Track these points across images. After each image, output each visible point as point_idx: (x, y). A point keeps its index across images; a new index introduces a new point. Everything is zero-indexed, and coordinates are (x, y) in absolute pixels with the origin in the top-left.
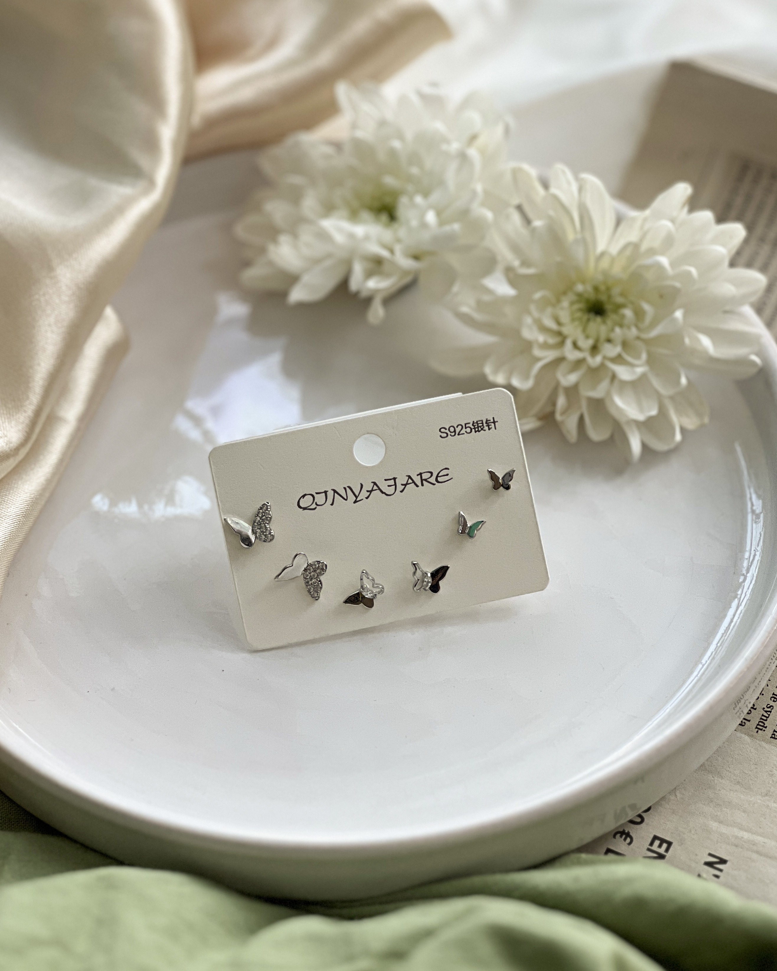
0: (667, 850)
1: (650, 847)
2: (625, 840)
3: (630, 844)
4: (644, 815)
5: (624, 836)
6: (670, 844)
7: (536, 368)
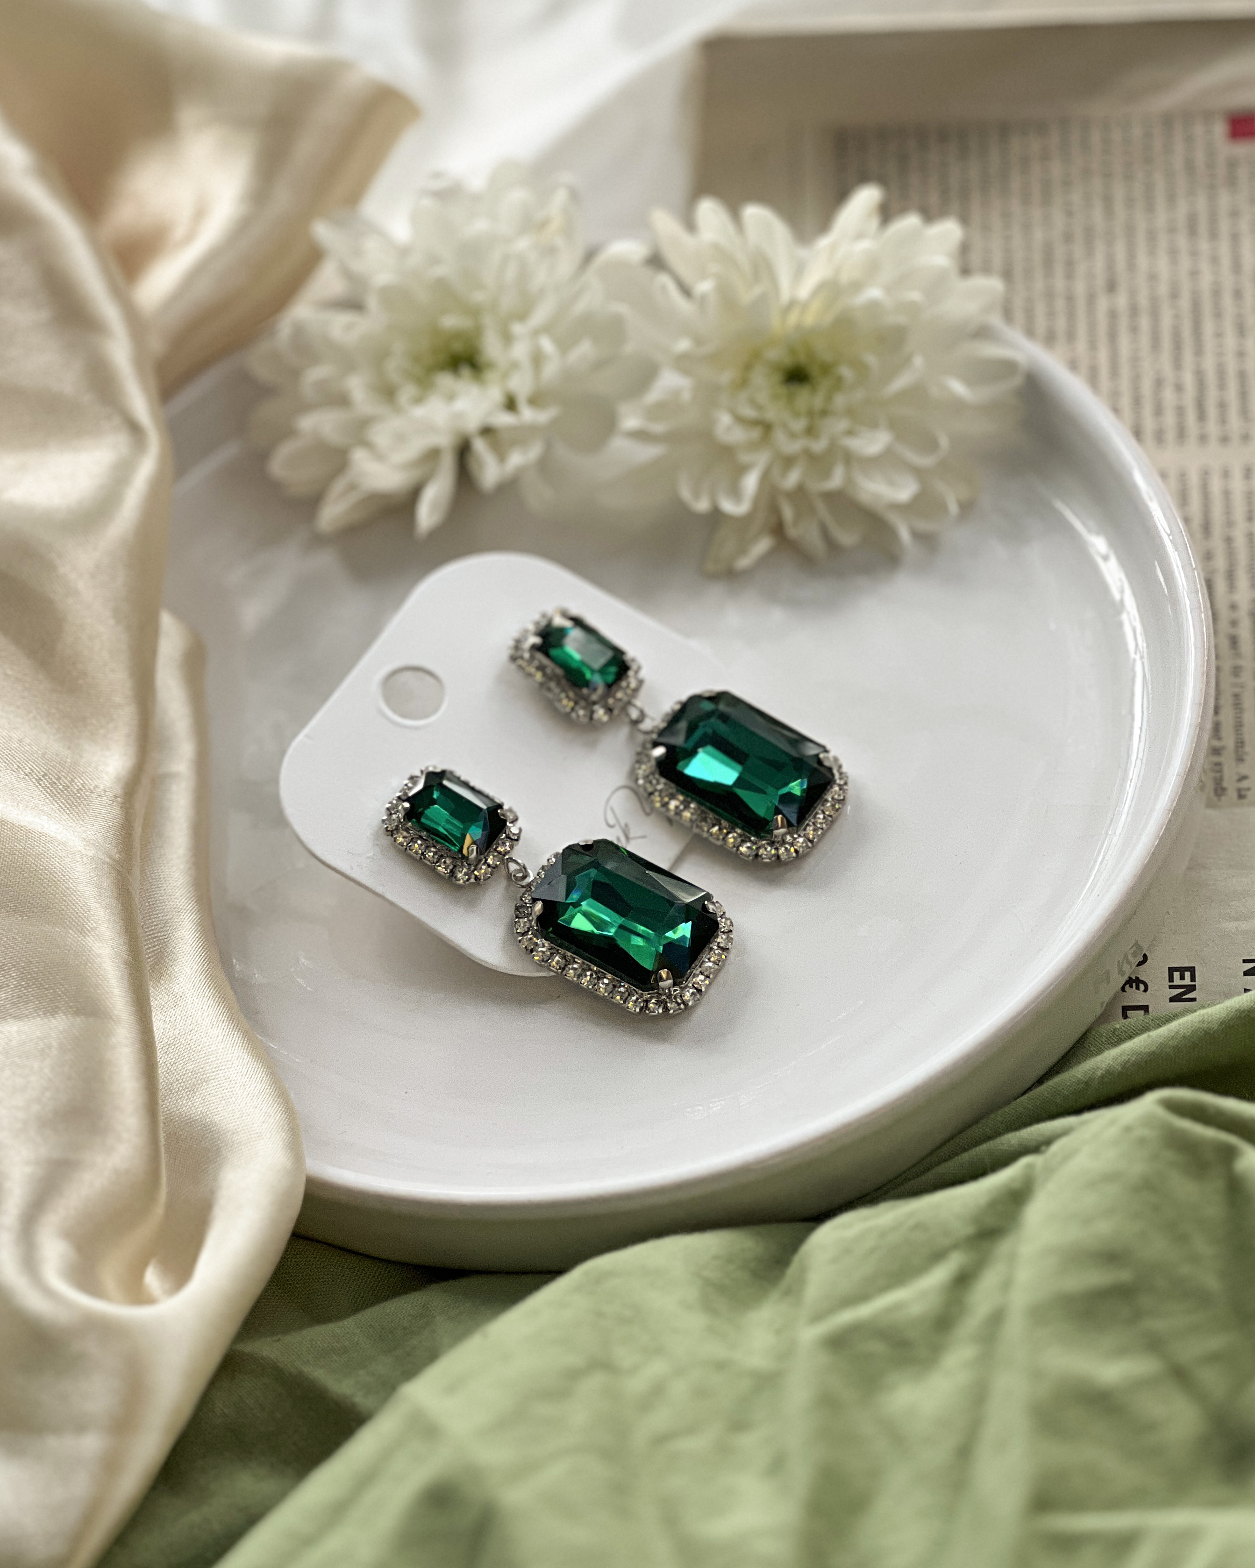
0: (1193, 979)
1: (1171, 984)
2: (1138, 988)
3: (1146, 990)
5: (1134, 985)
6: (1192, 970)
7: (751, 482)
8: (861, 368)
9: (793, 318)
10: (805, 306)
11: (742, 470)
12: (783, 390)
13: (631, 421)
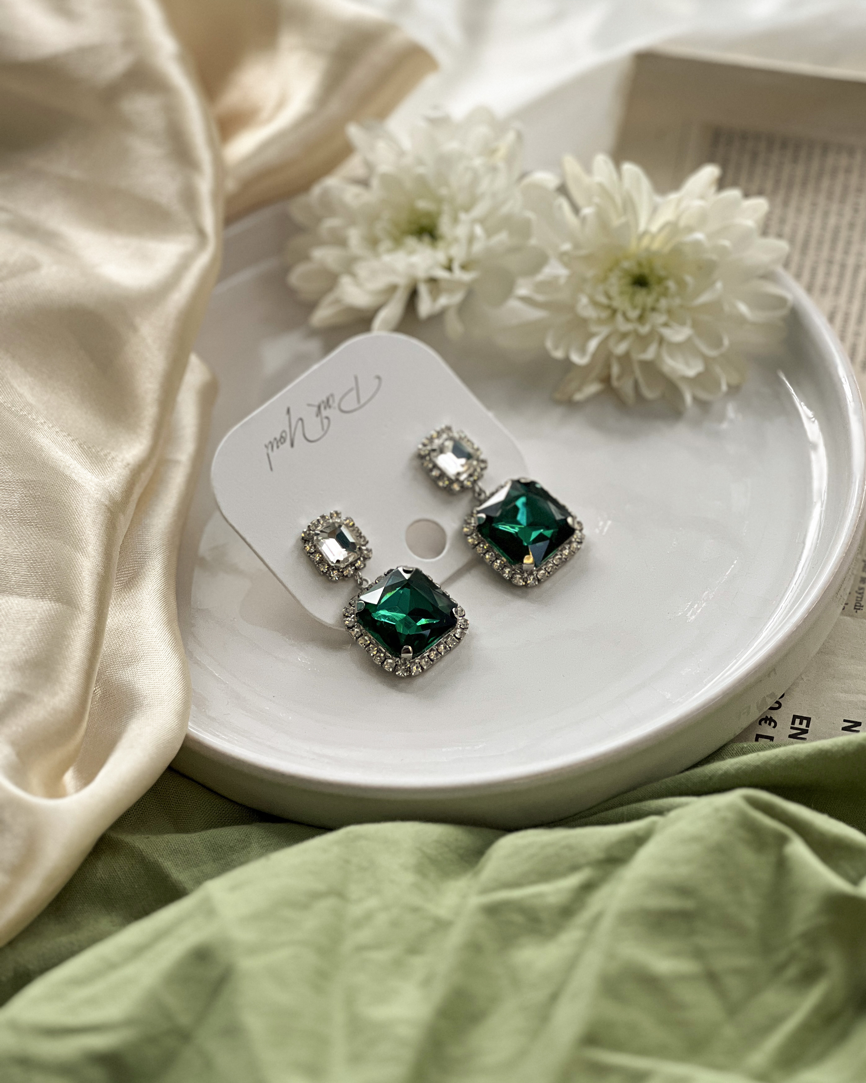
0: (808, 725)
1: (793, 726)
2: (770, 724)
3: (774, 727)
4: (780, 701)
5: (768, 722)
6: (809, 720)
7: (593, 344)
8: (681, 284)
9: (644, 243)
11: (590, 336)
12: (629, 289)
13: (523, 290)
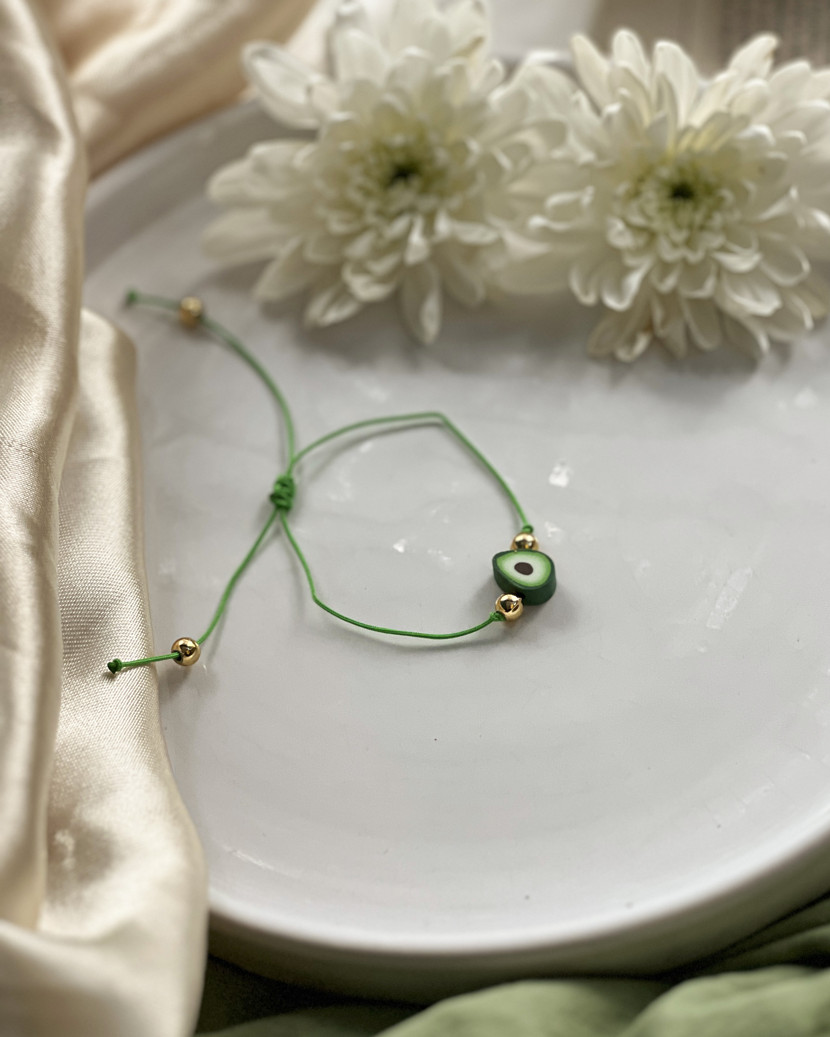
7: (634, 283)
8: (741, 192)
9: (685, 142)
10: (698, 133)
11: (626, 271)
12: (669, 204)
